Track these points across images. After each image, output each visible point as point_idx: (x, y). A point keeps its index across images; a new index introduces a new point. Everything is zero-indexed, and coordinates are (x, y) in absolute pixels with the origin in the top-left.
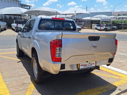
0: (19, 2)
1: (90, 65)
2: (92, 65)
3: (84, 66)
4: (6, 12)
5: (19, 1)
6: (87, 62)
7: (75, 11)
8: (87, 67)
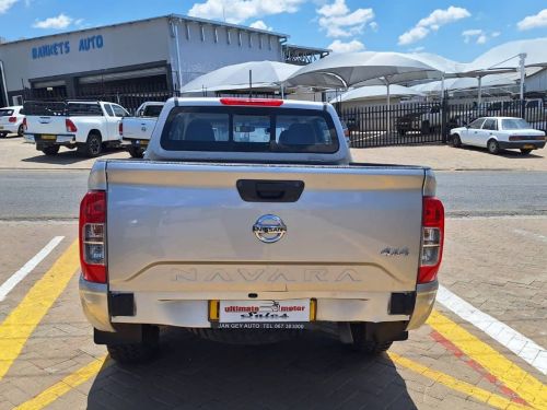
0: (281, 40)
1: (281, 314)
2: (288, 313)
3: (247, 314)
4: (223, 83)
5: (279, 37)
6: (253, 296)
7: (523, 56)
8: (264, 320)
